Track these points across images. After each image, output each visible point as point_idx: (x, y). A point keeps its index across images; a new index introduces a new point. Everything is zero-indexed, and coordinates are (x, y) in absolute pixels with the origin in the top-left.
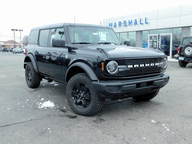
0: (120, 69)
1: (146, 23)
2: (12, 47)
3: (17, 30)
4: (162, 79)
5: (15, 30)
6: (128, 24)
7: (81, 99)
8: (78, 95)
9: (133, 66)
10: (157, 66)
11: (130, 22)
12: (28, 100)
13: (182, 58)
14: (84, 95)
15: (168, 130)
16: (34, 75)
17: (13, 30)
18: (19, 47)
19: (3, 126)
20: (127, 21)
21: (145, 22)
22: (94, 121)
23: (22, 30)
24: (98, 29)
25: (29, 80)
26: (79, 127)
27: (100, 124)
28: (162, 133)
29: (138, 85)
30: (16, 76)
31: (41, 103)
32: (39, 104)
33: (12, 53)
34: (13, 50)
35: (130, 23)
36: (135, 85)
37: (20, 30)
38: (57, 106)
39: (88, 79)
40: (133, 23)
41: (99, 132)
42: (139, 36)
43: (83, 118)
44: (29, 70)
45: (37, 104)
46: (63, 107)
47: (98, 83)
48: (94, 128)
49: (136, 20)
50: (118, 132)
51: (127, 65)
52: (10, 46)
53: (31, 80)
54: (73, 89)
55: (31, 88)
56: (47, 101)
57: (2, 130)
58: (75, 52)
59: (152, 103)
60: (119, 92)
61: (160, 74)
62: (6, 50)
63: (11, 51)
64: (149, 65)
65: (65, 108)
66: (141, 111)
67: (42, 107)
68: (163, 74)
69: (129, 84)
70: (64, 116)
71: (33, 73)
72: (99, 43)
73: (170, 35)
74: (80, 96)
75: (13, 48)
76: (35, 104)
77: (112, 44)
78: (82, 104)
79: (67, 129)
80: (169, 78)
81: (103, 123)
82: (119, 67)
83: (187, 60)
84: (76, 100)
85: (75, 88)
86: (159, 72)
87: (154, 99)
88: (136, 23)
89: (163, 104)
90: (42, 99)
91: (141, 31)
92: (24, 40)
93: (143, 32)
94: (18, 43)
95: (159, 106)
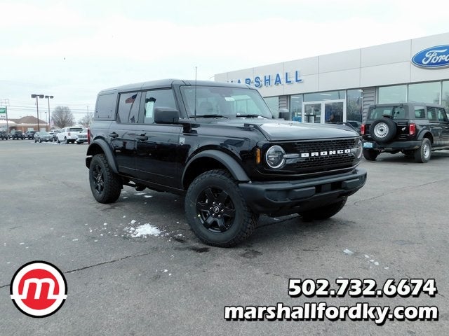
0: (287, 161)
1: (297, 81)
2: (32, 130)
3: (42, 96)
4: (356, 178)
5: (38, 97)
6: (263, 83)
7: (214, 217)
8: (209, 209)
9: (310, 155)
10: (347, 154)
11: (267, 78)
12: (105, 224)
13: (369, 145)
14: (220, 210)
15: (377, 263)
16: (109, 177)
17: (34, 96)
18: (45, 129)
19: (78, 270)
20: (262, 78)
21: (295, 79)
22: (243, 255)
23: (52, 97)
24: (234, 90)
25: (97, 188)
26: (219, 265)
27: (255, 259)
28: (367, 269)
29: (319, 188)
30: (64, 183)
31: (132, 229)
32: (129, 230)
33: (33, 141)
34: (35, 135)
35: (268, 81)
36: (314, 188)
37: (47, 97)
38: (166, 232)
39: (229, 181)
40: (273, 82)
41: (258, 271)
42: (285, 105)
43: (220, 250)
44: (97, 168)
45: (125, 230)
46: (176, 234)
47: (250, 185)
48: (247, 266)
49: (278, 75)
50: (291, 270)
51: (300, 153)
52: (26, 128)
53: (102, 188)
54: (199, 199)
55: (102, 203)
56: (142, 224)
57: (80, 275)
58: (195, 132)
59: (335, 222)
60: (288, 200)
61: (351, 170)
62: (19, 135)
63: (31, 137)
64: (334, 153)
65: (181, 235)
66: (321, 236)
67: (138, 235)
68: (356, 168)
69: (304, 186)
70: (186, 249)
71: (106, 174)
72: (237, 116)
73: (342, 103)
74: (212, 212)
75: (34, 133)
76: (121, 230)
77: (259, 117)
78: (218, 227)
79: (199, 269)
80: (365, 175)
81: (259, 257)
82: (286, 156)
83: (379, 148)
84: (205, 219)
85: (202, 197)
86: (351, 166)
87: (338, 216)
88: (278, 81)
89: (354, 223)
90: (133, 222)
91: (288, 96)
92: (55, 116)
93: (292, 97)
94: (43, 122)
95: (349, 227)
